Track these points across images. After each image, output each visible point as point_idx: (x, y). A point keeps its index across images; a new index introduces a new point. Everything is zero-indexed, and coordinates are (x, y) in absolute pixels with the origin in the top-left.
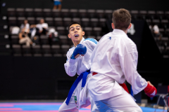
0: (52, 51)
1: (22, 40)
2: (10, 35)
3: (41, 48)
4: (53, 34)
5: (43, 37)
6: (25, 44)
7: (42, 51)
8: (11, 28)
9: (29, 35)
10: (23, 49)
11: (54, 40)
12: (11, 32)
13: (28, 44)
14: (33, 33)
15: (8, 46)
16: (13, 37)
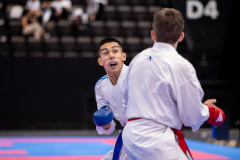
0: (78, 48)
1: (28, 29)
2: (7, 19)
3: (60, 43)
4: (80, 18)
5: (62, 23)
6: (31, 35)
7: (61, 48)
8: (8, 8)
9: (40, 20)
10: (29, 45)
11: (82, 28)
12: (9, 14)
13: (37, 36)
14: (47, 16)
15: (4, 39)
16: (12, 23)
